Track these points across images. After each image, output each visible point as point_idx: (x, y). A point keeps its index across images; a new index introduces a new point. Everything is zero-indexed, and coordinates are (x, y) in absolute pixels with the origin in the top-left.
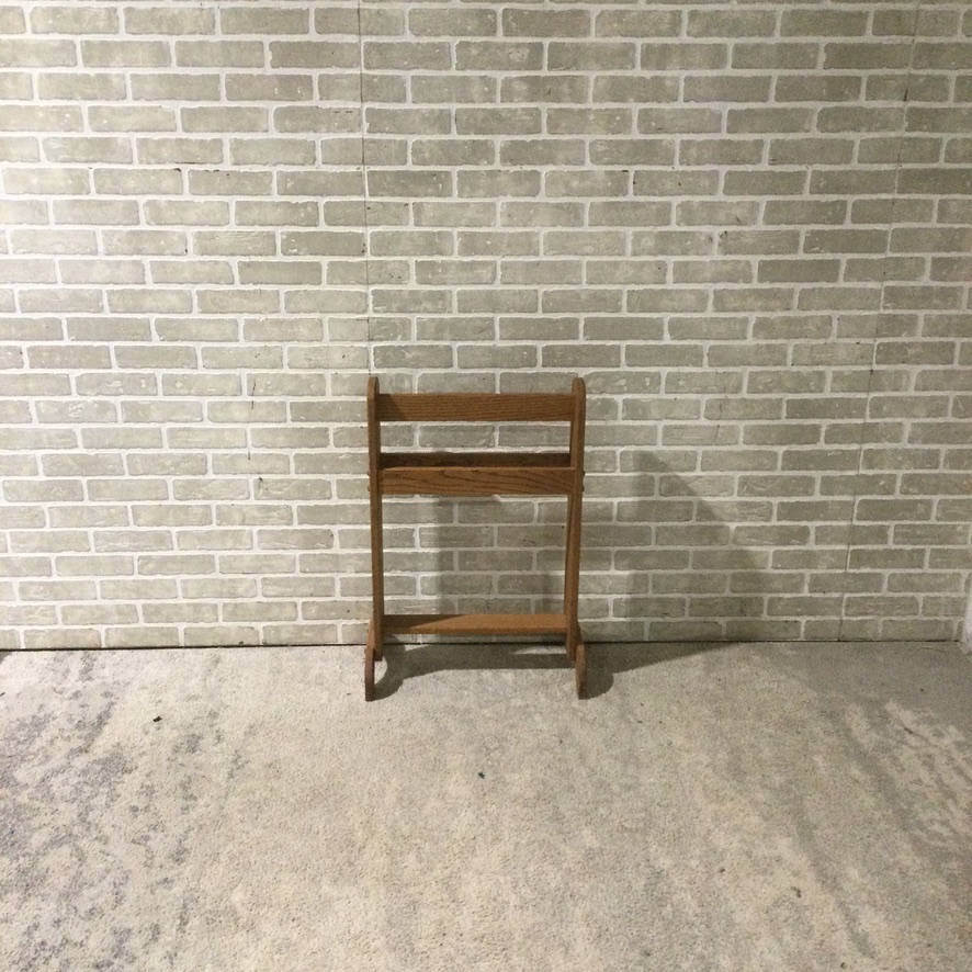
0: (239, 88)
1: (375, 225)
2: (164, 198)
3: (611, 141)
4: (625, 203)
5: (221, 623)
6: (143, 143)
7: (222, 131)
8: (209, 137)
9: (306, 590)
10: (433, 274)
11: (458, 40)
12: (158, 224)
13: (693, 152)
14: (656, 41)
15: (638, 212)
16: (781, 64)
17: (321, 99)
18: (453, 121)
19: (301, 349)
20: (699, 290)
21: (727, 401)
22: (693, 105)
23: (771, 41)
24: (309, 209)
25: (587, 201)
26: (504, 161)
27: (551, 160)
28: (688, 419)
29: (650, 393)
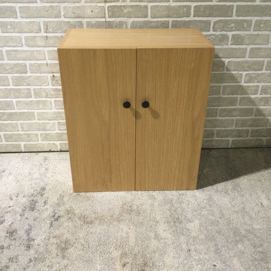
5: (40, 142)
19: (70, 7)
28: (262, 44)
29: (246, 31)
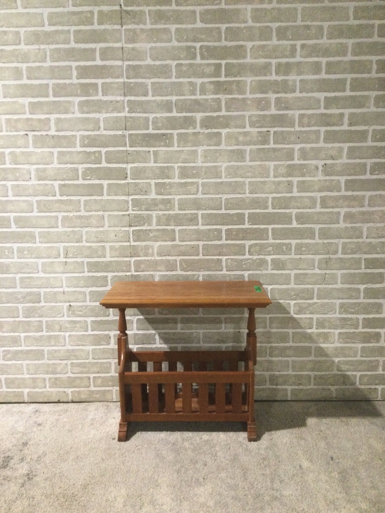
0: (59, 90)
1: (133, 163)
2: (18, 150)
3: (260, 115)
4: (269, 148)
5: (48, 389)
6: (8, 121)
7: (51, 114)
8: (43, 117)
9: (95, 370)
10: (165, 189)
11: (176, 62)
12: (16, 164)
13: (306, 120)
14: (284, 60)
15: (276, 153)
16: (353, 71)
17: (103, 95)
18: (174, 106)
19: (93, 232)
20: (312, 197)
21: (330, 259)
22: (304, 94)
23: (346, 59)
24: (97, 155)
25: (248, 148)
26: (202, 127)
27: (227, 126)
28: (308, 269)
29: (286, 255)
